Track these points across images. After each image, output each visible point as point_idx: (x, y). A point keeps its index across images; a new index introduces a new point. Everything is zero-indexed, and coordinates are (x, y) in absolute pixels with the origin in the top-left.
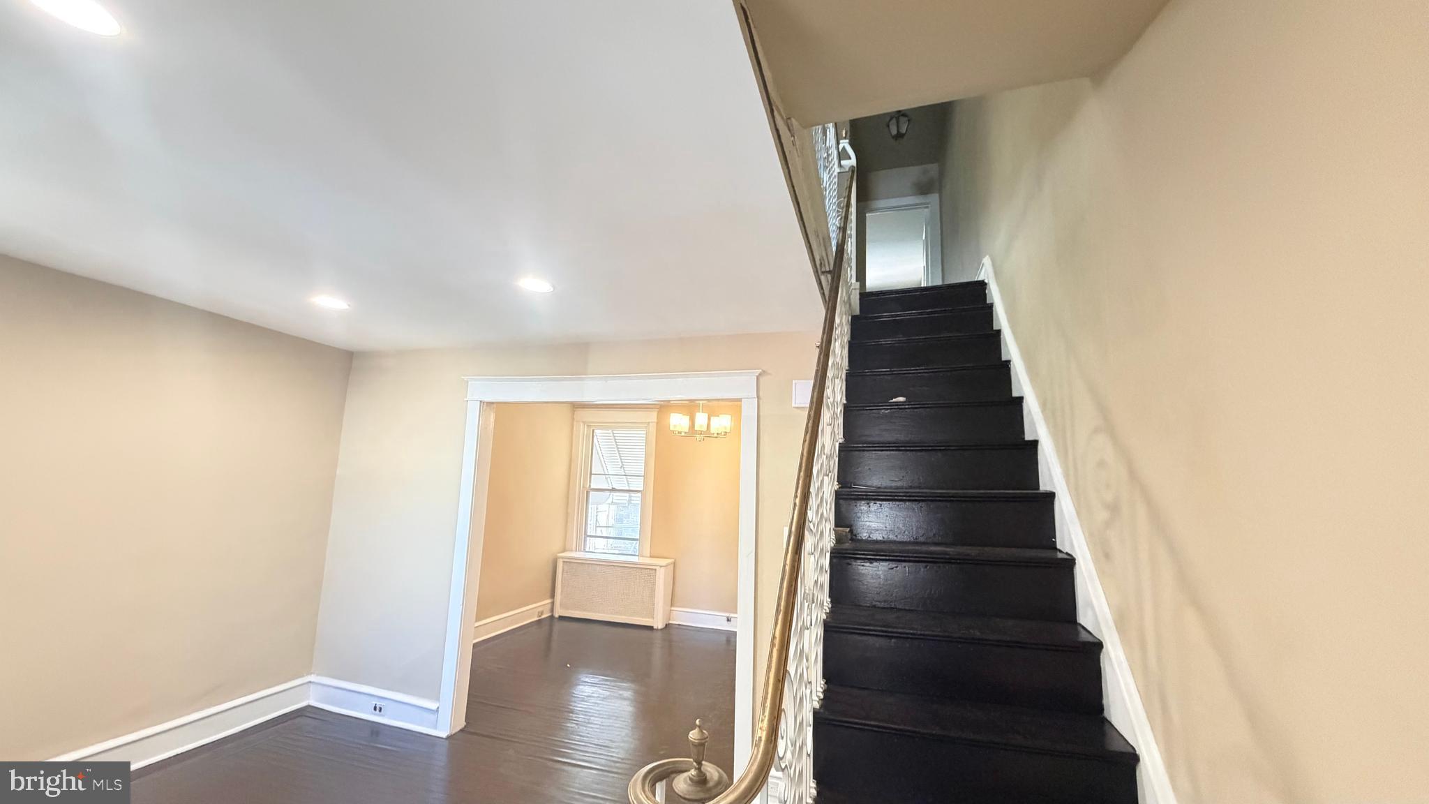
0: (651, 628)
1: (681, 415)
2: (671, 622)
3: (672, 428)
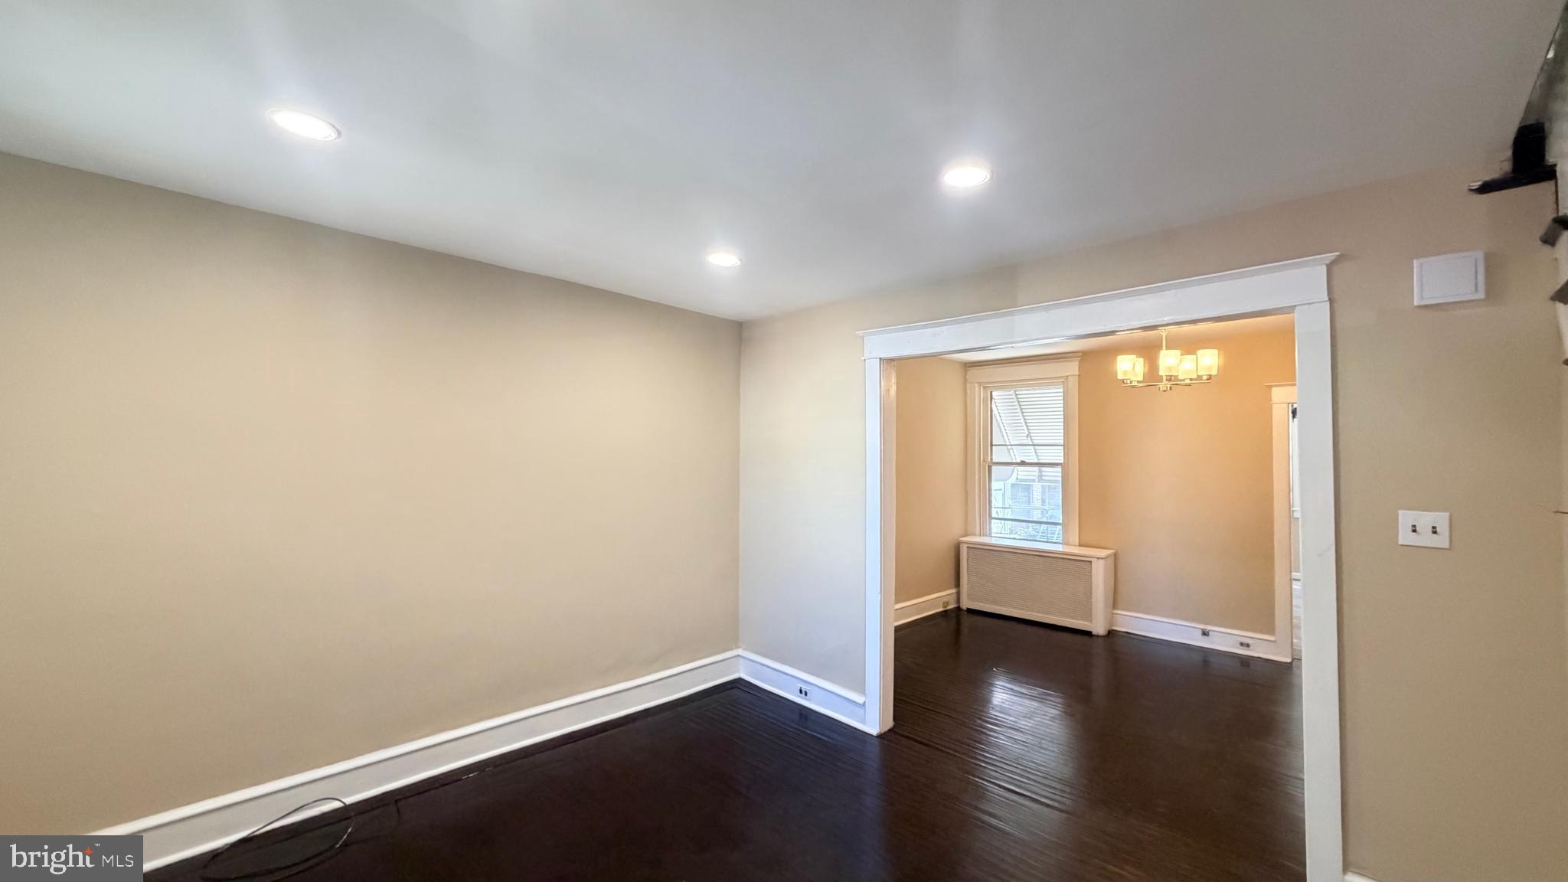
0: (1089, 634)
1: (1134, 358)
2: (1114, 628)
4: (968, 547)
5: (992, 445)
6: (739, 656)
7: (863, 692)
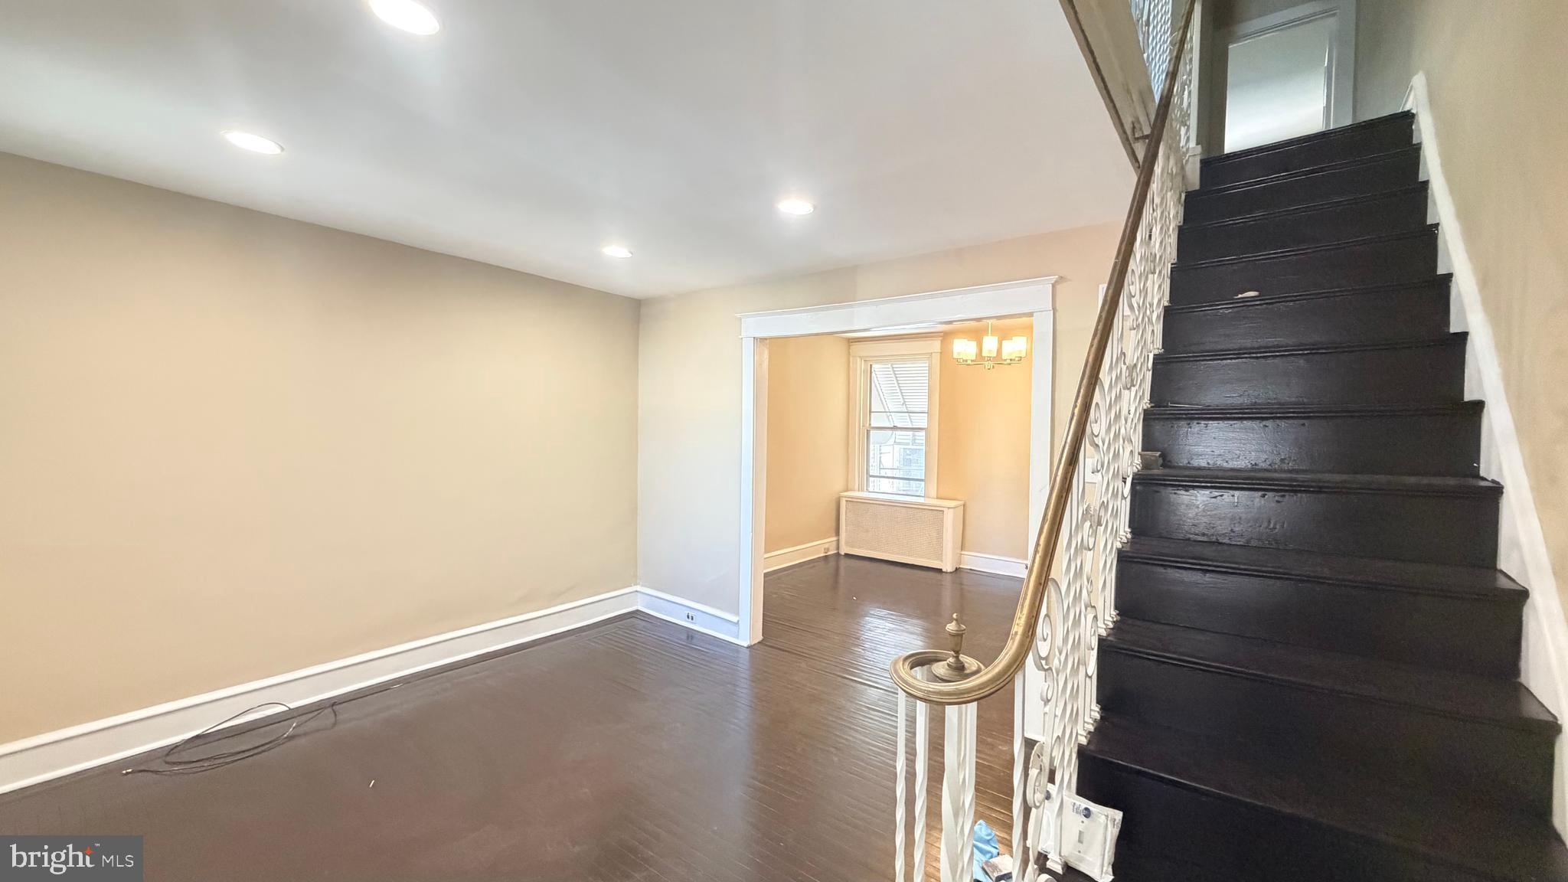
0: (940, 571)
1: (965, 340)
2: (961, 566)
3: (955, 356)
4: (847, 501)
5: (870, 412)
6: (637, 591)
7: (737, 613)
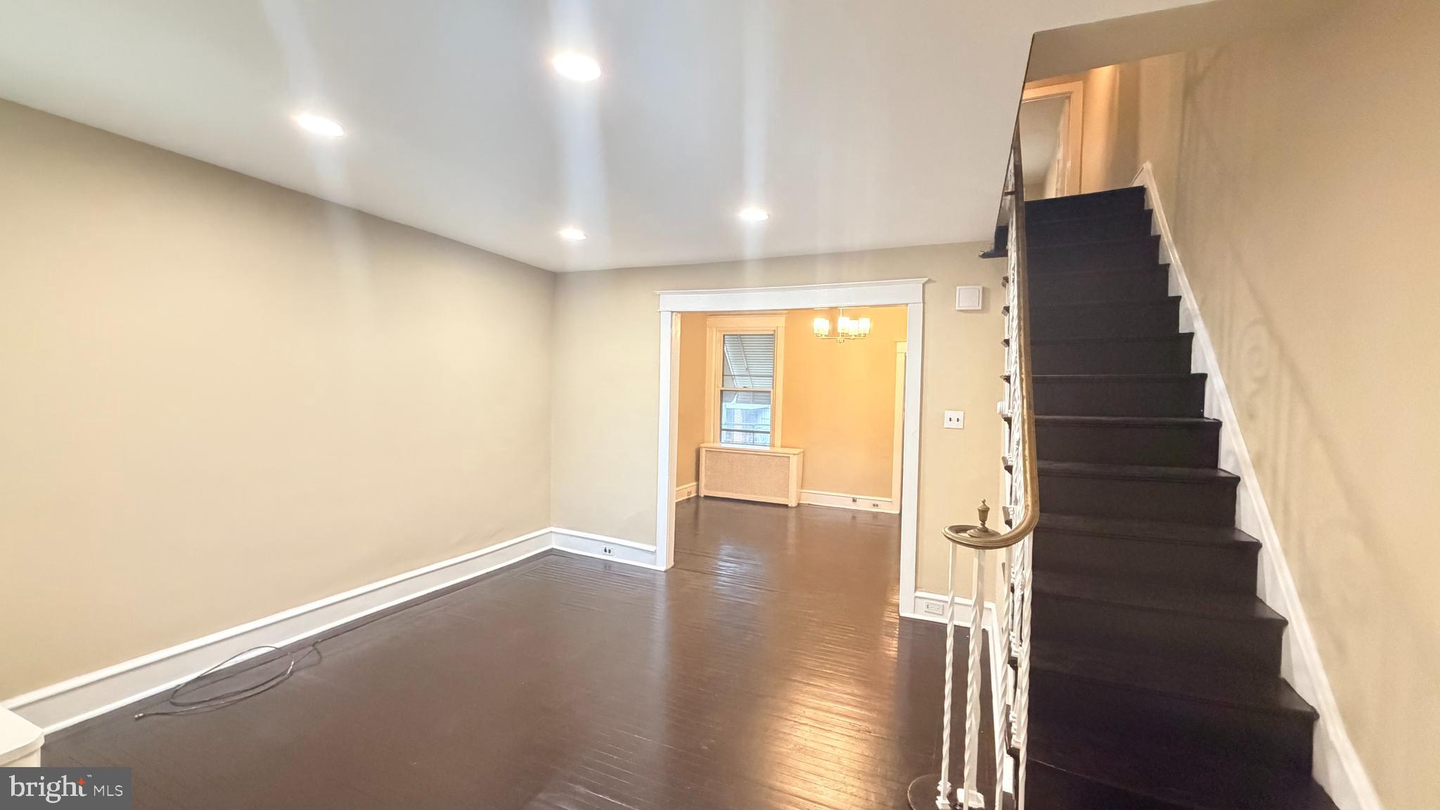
0: (786, 506)
1: (824, 319)
2: (801, 502)
3: (815, 332)
4: (704, 450)
6: (551, 532)
7: (655, 544)
